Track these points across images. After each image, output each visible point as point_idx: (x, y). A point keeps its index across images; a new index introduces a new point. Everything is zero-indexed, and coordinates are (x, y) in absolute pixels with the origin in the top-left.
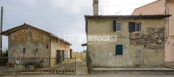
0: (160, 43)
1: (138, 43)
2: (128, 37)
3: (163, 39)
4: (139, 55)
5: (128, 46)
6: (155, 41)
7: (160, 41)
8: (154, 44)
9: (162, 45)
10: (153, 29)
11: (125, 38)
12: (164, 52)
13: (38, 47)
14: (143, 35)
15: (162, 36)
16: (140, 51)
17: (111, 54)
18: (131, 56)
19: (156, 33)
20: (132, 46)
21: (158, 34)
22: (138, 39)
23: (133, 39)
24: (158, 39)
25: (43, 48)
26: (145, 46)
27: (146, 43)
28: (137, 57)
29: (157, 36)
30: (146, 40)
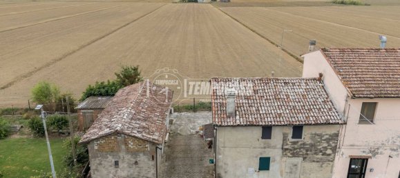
0: (329, 155)
1: (294, 155)
2: (280, 146)
3: (334, 150)
4: (294, 170)
5: (278, 158)
6: (321, 152)
7: (329, 152)
8: (320, 156)
9: (332, 156)
10: (320, 136)
11: (274, 147)
12: (332, 167)
13: (139, 159)
14: (304, 144)
15: (333, 145)
16: (296, 165)
17: (251, 169)
18: (281, 172)
19: (324, 140)
20: (285, 159)
21: (328, 142)
22: (295, 149)
23: (287, 149)
24: (326, 148)
25: (146, 160)
26: (304, 158)
27: (307, 154)
28: (291, 172)
29: (325, 145)
30: (307, 151)
